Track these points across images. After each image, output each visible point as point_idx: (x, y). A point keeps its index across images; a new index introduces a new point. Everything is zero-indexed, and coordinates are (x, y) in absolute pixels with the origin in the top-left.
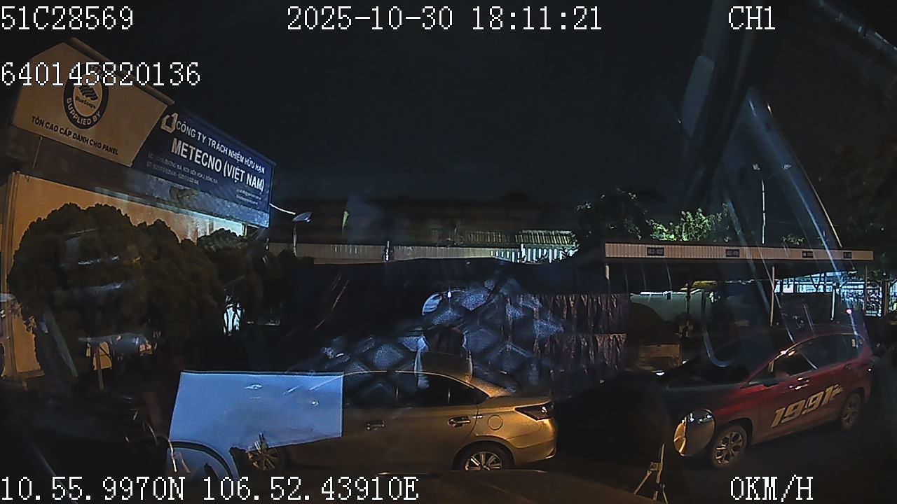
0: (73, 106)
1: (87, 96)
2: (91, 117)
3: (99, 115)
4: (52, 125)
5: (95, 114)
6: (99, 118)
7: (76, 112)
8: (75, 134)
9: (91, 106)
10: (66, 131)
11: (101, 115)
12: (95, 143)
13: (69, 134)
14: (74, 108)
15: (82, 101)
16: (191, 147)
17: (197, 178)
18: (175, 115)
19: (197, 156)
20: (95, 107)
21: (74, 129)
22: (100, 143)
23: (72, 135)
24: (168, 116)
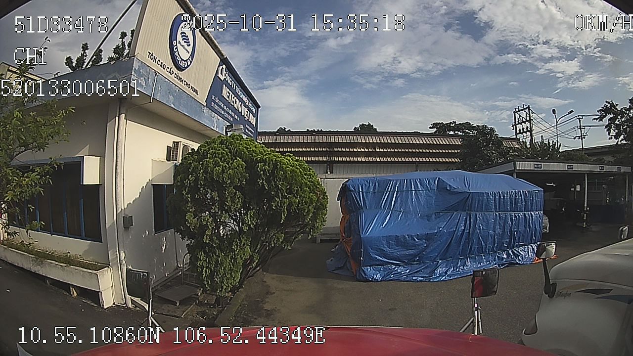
0: (177, 48)
1: (185, 42)
2: (186, 61)
3: (190, 59)
4: (162, 63)
5: (188, 59)
6: (191, 62)
7: (179, 55)
8: (176, 74)
9: (187, 50)
10: (170, 70)
11: (192, 59)
13: (173, 74)
14: (177, 51)
15: (182, 46)
16: (230, 92)
17: (232, 116)
18: (224, 66)
19: (233, 99)
20: (189, 53)
21: (175, 70)
22: (189, 84)
23: (174, 74)
24: (221, 67)
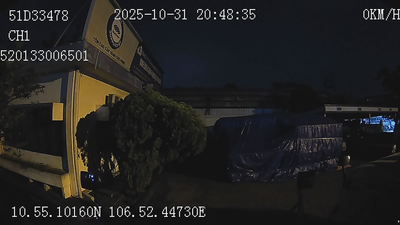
0: (111, 35)
1: (117, 31)
2: (118, 43)
3: (120, 42)
4: (102, 45)
5: (119, 42)
6: (120, 44)
7: (113, 40)
8: (111, 51)
9: (118, 37)
10: (107, 49)
11: (121, 42)
12: (118, 58)
13: (109, 51)
14: (112, 37)
15: (115, 34)
16: (145, 63)
18: (141, 47)
19: (147, 68)
21: (111, 49)
22: (119, 58)
24: (139, 48)
